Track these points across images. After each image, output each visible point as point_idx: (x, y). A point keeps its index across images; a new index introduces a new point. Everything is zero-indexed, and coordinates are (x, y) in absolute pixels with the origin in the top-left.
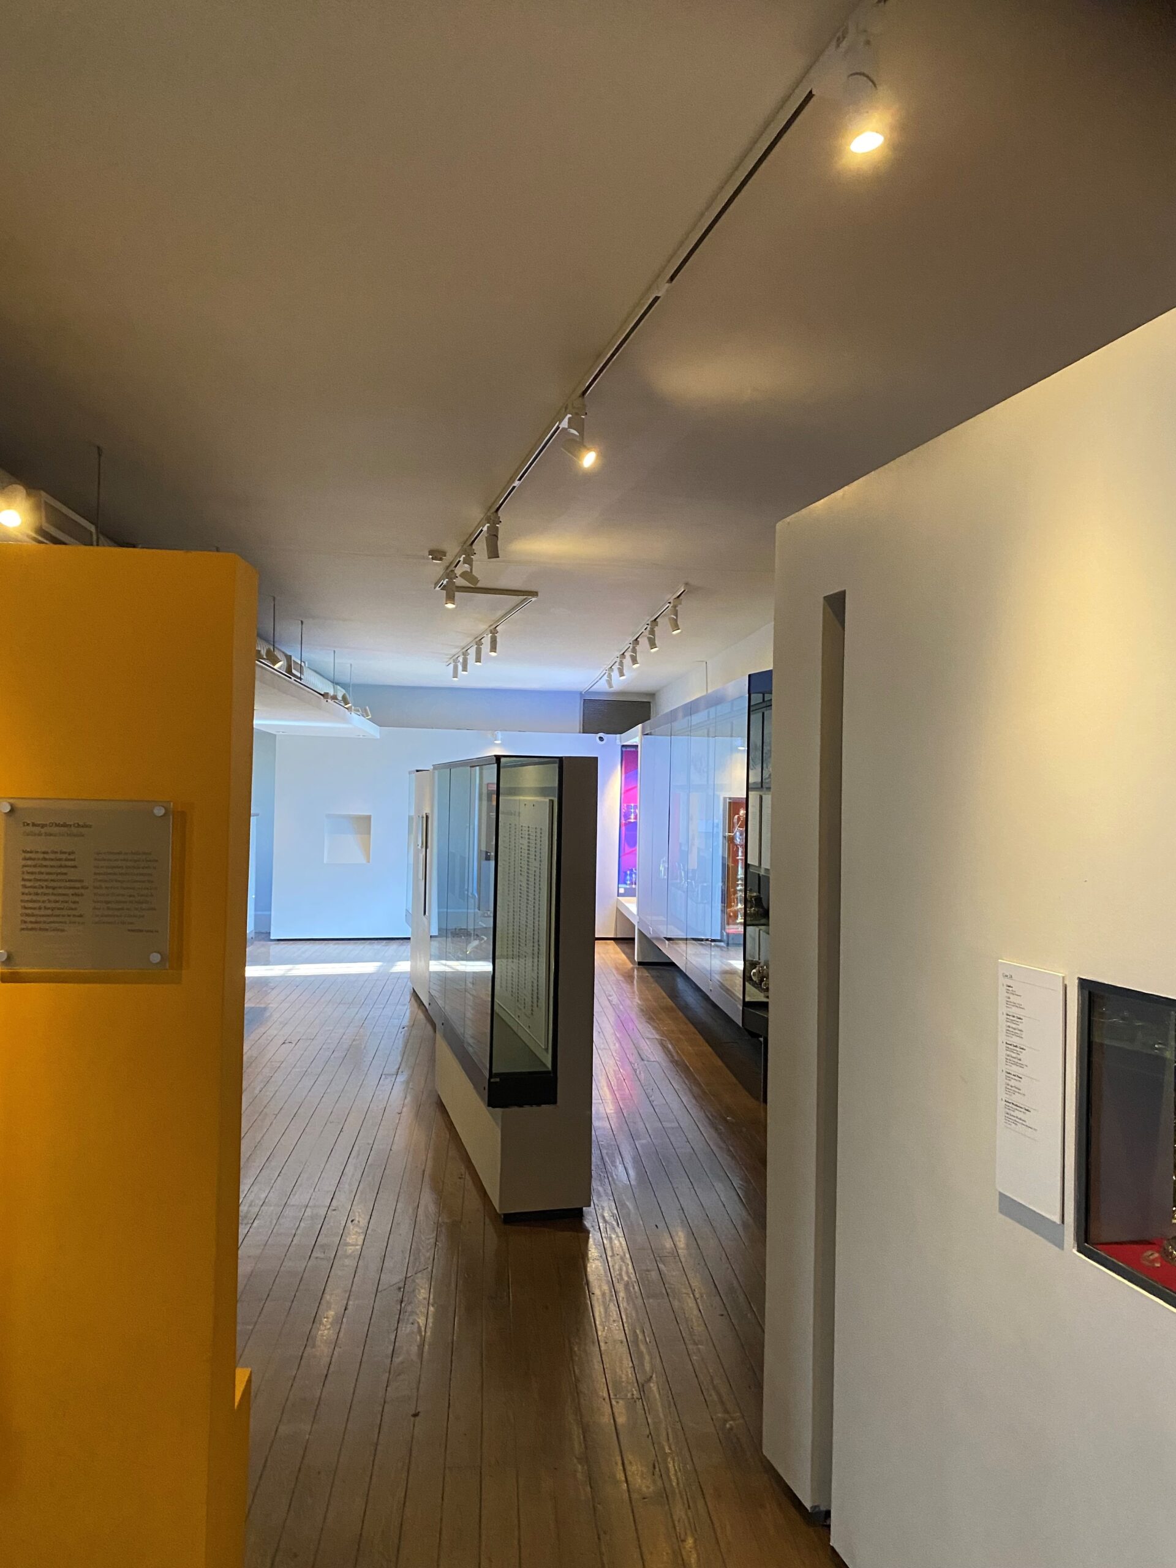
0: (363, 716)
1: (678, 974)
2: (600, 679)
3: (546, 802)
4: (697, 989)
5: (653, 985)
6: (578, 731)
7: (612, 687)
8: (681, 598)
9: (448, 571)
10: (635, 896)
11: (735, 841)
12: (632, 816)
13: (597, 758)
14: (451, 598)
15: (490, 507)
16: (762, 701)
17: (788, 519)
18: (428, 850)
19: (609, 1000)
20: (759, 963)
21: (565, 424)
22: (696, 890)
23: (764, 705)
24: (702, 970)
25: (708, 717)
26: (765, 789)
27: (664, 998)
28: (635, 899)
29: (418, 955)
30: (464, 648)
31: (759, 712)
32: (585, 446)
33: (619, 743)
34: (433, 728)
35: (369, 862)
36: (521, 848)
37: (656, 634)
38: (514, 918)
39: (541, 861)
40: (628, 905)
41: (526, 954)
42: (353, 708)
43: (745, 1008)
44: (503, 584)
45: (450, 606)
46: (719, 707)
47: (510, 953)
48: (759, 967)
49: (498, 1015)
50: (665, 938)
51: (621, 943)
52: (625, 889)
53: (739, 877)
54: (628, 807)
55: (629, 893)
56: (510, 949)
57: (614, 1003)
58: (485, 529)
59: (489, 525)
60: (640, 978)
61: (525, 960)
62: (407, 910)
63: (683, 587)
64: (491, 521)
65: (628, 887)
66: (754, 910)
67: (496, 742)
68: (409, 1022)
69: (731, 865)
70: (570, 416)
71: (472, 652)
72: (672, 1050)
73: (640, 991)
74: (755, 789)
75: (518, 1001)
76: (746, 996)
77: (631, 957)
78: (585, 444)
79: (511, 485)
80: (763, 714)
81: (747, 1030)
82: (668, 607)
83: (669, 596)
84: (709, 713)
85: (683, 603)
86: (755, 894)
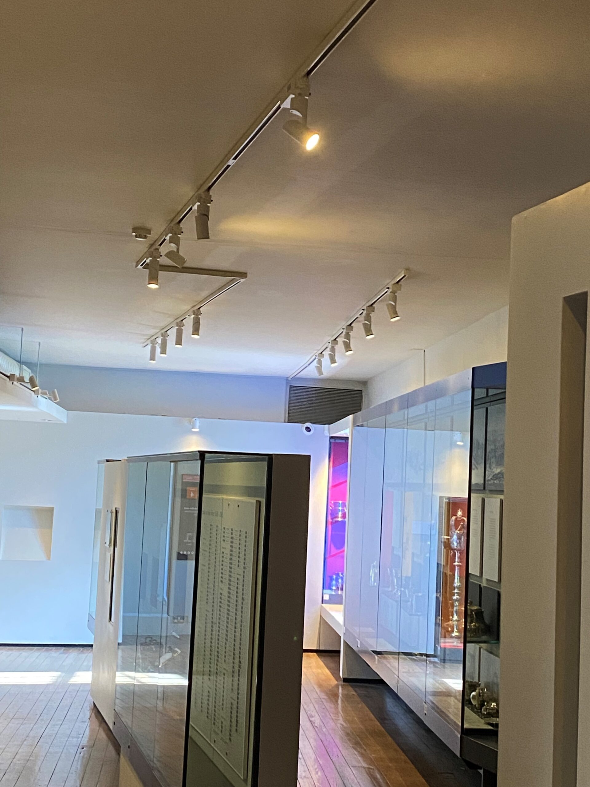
0: (50, 399)
1: (387, 694)
2: (309, 365)
3: (252, 503)
4: (409, 711)
5: (360, 705)
6: (283, 420)
7: (323, 374)
8: (400, 283)
9: (152, 250)
10: (341, 604)
11: (452, 546)
12: (340, 514)
13: (310, 456)
14: (153, 278)
15: (201, 185)
16: (485, 396)
17: (525, 214)
18: (116, 549)
19: (311, 721)
20: (480, 685)
21: (287, 104)
22: (410, 600)
23: (487, 400)
24: (416, 692)
25: (426, 410)
26: (487, 492)
27: (371, 720)
28: (341, 607)
29: (101, 667)
30: (163, 329)
31: (483, 408)
32: (307, 129)
33: (327, 434)
34: (124, 413)
35: (49, 559)
36: (223, 553)
37: (372, 320)
38: (212, 631)
39: (245, 568)
40: (333, 614)
41: (225, 672)
42: (40, 390)
43: (463, 735)
44: (208, 263)
45: (153, 286)
46: (439, 401)
47: (207, 669)
48: (479, 689)
49: (191, 738)
50: (373, 651)
51: (324, 656)
52: (330, 595)
53: (455, 585)
54: (336, 504)
55: (335, 600)
56: (207, 665)
57: (316, 725)
58: (195, 207)
59: (199, 204)
60: (346, 698)
61: (224, 678)
62: (89, 614)
63: (403, 272)
64: (202, 200)
65: (333, 593)
66: (475, 625)
67: (193, 430)
68: (88, 742)
69: (449, 573)
70: (293, 96)
71: (172, 334)
72: (381, 780)
73: (344, 709)
74: (478, 491)
75: (214, 724)
76: (465, 723)
77: (335, 672)
78: (308, 126)
79: (226, 164)
80: (487, 409)
81: (465, 761)
82: (386, 292)
83: (388, 281)
84: (426, 406)
85: (402, 289)
86: (475, 608)
